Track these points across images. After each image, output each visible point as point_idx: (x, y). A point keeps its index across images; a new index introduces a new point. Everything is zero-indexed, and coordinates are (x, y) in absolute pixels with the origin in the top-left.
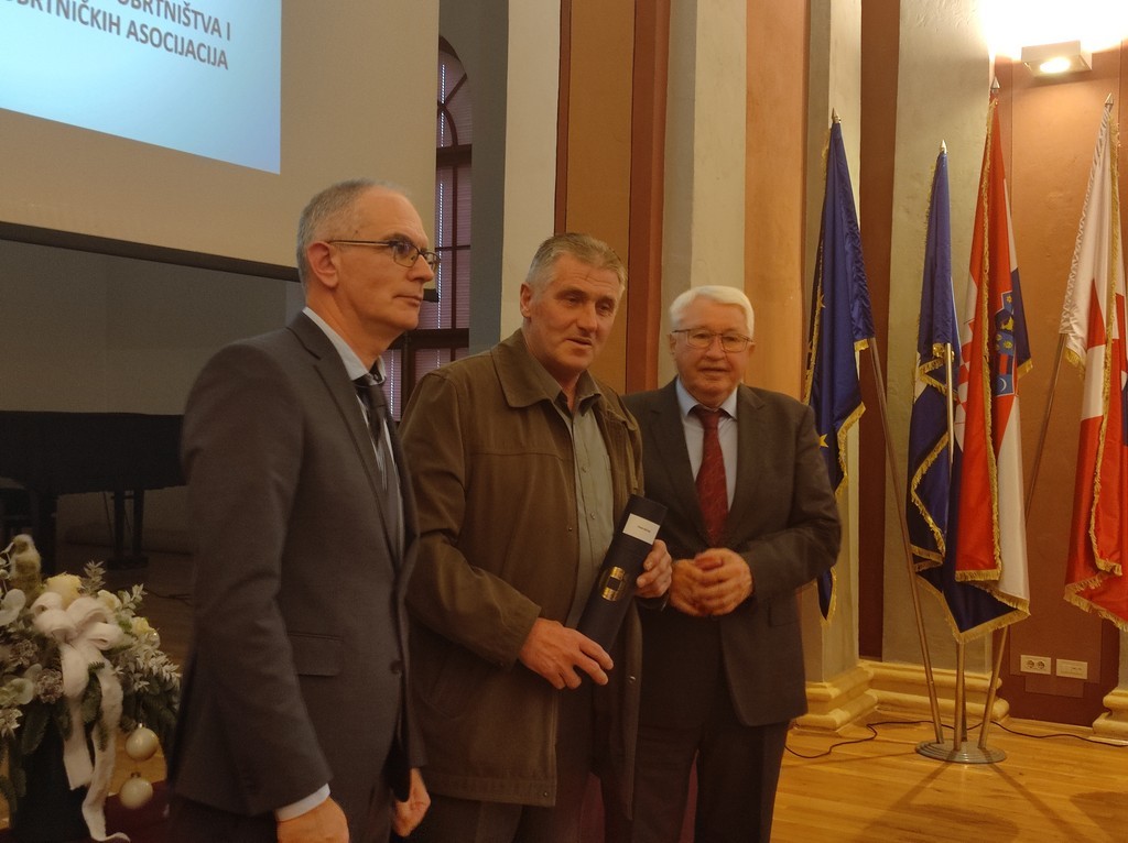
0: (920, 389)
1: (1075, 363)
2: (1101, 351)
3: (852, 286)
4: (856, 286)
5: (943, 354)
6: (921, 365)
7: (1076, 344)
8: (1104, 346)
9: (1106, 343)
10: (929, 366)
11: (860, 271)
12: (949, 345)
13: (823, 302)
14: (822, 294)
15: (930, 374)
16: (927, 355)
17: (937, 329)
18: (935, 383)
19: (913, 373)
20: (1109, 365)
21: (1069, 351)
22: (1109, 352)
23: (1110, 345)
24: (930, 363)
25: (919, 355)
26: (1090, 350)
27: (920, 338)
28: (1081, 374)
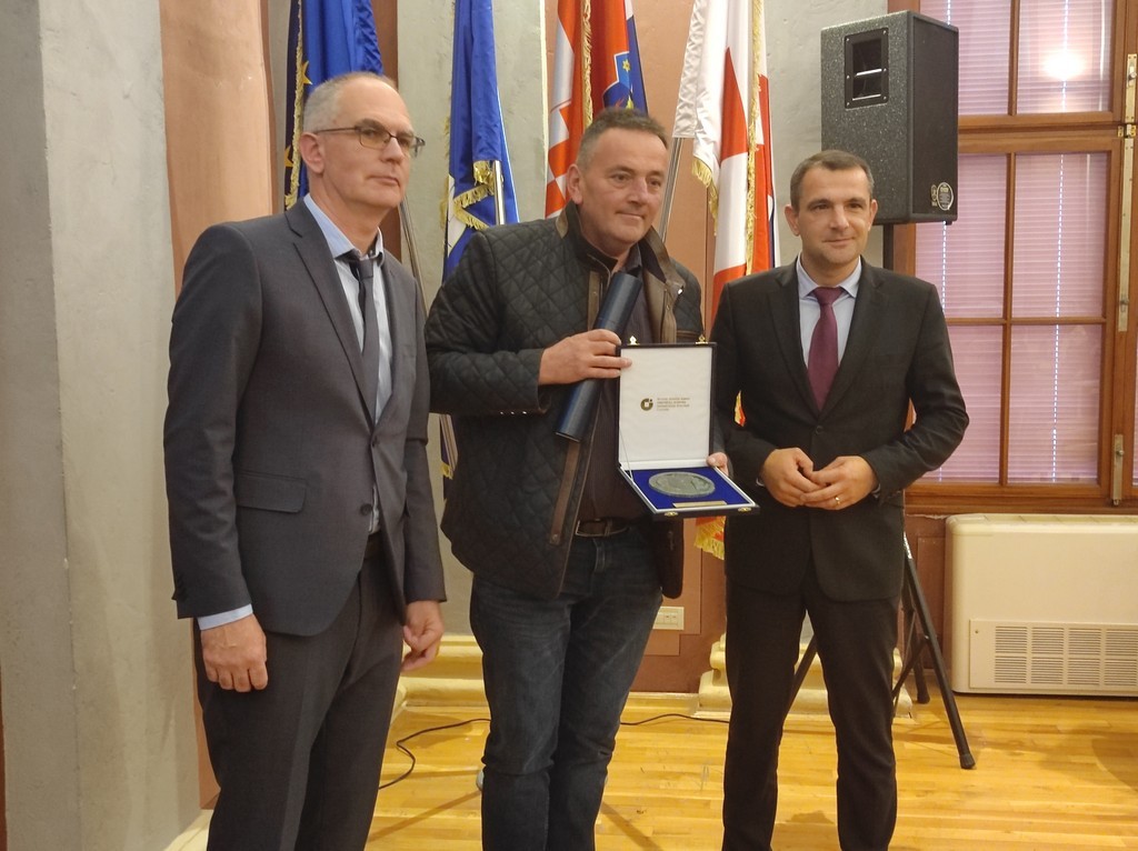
0: (456, 233)
1: (706, 182)
2: (741, 163)
3: (356, 51)
4: (361, 50)
5: (488, 179)
6: (456, 195)
7: (706, 152)
8: (745, 155)
9: (748, 151)
10: (469, 197)
11: (365, 25)
12: (497, 163)
13: (307, 74)
14: (304, 61)
15: (472, 209)
16: (465, 180)
17: (480, 138)
18: (479, 224)
19: (444, 210)
20: (752, 184)
21: (699, 162)
22: (752, 164)
23: (752, 153)
24: (469, 193)
25: (451, 180)
26: (725, 162)
27: (452, 153)
28: (711, 202)
